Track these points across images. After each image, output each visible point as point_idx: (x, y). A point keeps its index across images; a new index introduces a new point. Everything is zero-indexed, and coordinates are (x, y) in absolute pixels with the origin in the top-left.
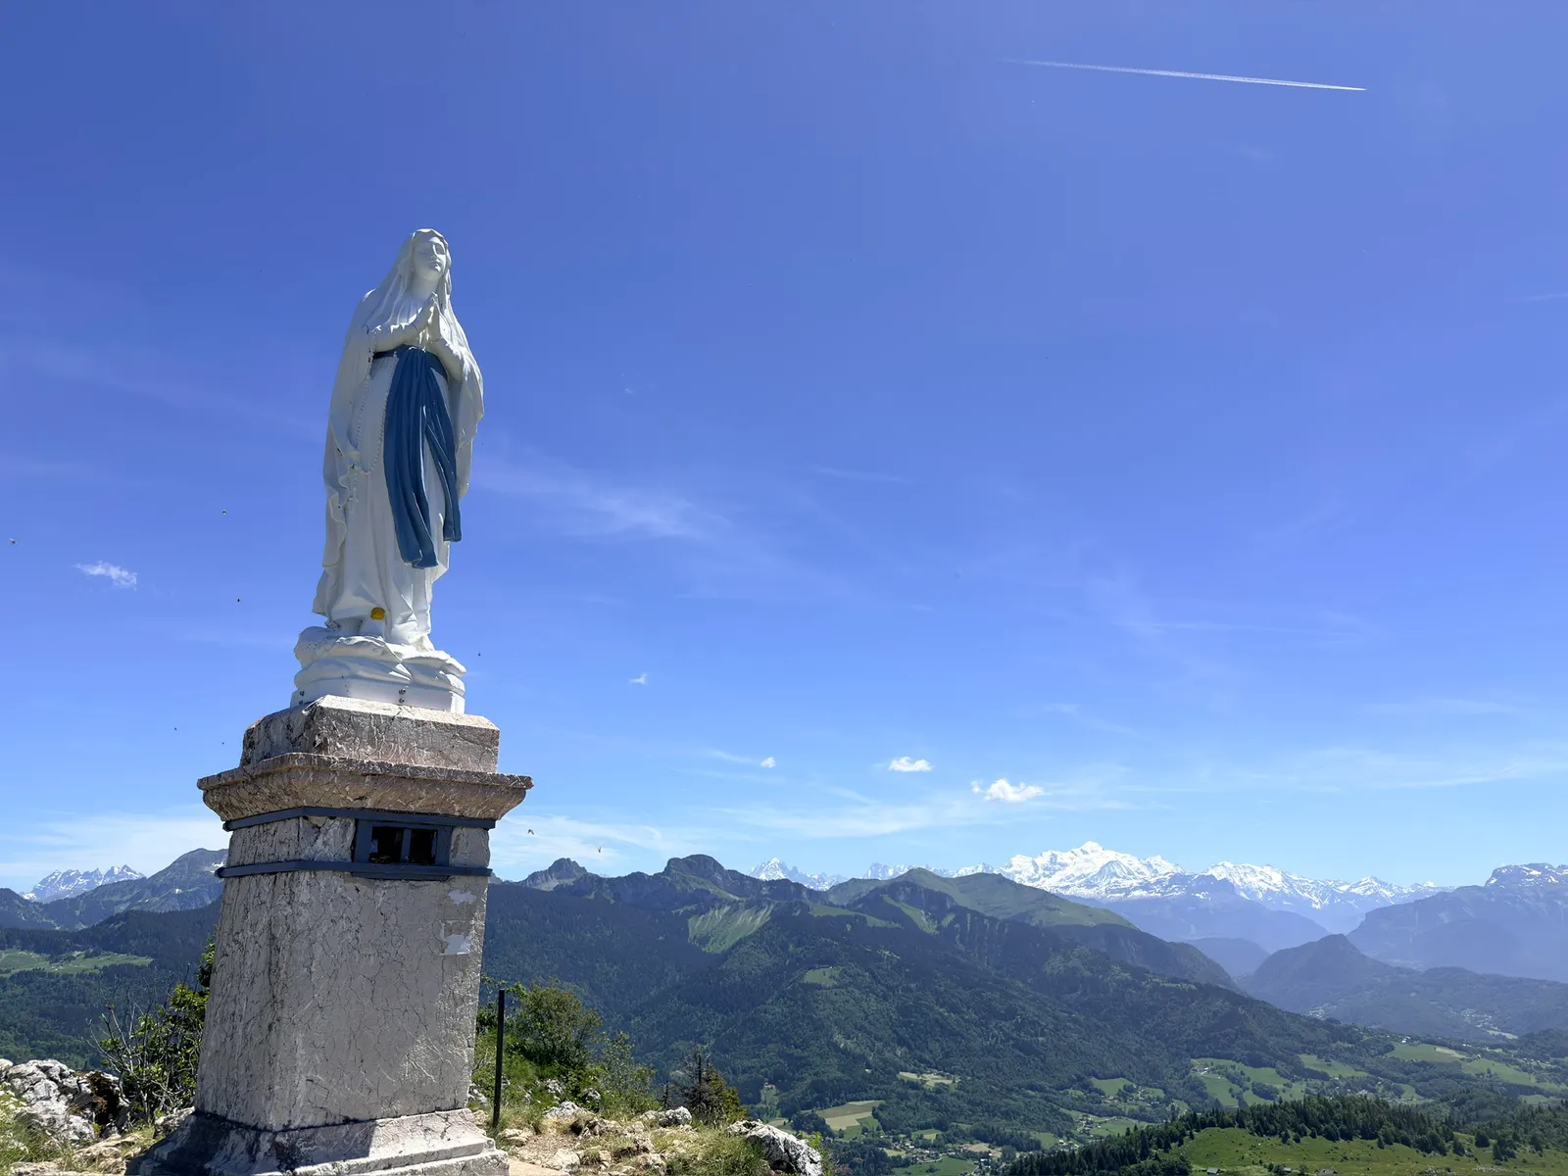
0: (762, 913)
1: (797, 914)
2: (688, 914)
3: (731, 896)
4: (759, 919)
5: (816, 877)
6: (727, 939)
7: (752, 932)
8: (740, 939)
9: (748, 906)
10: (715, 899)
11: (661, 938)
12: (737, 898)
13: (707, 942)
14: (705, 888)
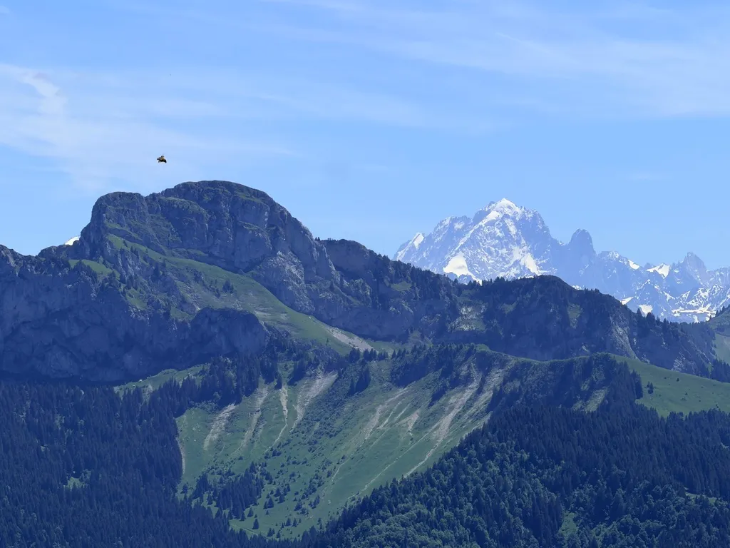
0: (458, 399)
1: (592, 406)
2: (176, 400)
3: (339, 336)
4: (446, 421)
5: (664, 271)
6: (325, 492)
7: (418, 467)
8: (375, 493)
9: (404, 375)
10: (278, 345)
11: (73, 482)
12: (362, 346)
13: (250, 499)
14: (236, 304)
